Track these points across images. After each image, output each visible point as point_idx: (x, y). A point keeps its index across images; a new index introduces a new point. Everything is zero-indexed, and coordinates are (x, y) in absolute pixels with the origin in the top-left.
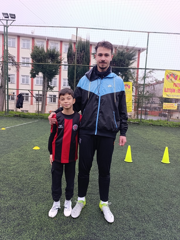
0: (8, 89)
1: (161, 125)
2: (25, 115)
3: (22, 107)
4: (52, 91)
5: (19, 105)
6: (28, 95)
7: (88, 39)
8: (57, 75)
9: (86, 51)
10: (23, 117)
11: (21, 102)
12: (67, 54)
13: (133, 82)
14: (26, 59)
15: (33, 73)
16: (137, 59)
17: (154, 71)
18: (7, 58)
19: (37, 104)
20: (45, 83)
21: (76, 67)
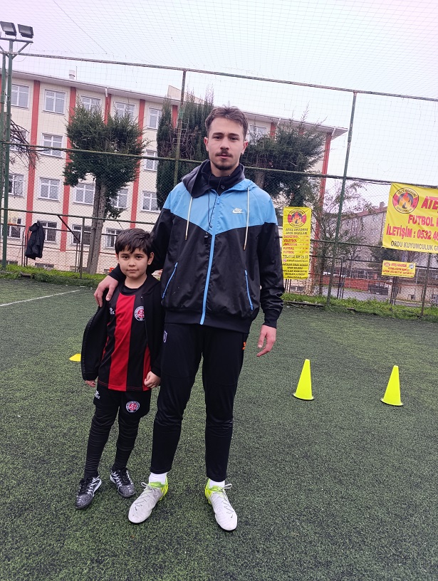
0: (6, 210)
2: (47, 276)
3: (40, 256)
4: (118, 221)
5: (34, 249)
6: (55, 227)
7: (209, 100)
8: (131, 181)
10: (42, 281)
11: (38, 243)
12: (156, 133)
13: (312, 207)
14: (52, 138)
15: (71, 173)
16: (323, 154)
17: (363, 185)
18: (8, 133)
19: (77, 251)
20: (101, 199)
21: (179, 165)
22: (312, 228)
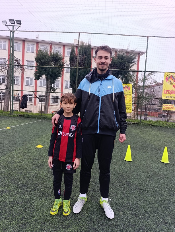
0: (13, 91)
1: (161, 125)
2: (29, 115)
3: (26, 108)
4: (55, 93)
5: (24, 105)
6: (32, 96)
7: (90, 44)
8: (60, 77)
9: (87, 55)
10: (27, 117)
11: (25, 103)
12: (69, 57)
13: (132, 84)
14: (30, 62)
15: (37, 75)
16: (136, 62)
17: (153, 74)
18: (13, 61)
19: (40, 105)
20: (49, 84)
21: (78, 70)
22: (133, 92)
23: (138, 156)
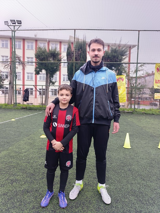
0: (16, 85)
1: (154, 113)
2: (31, 108)
3: (28, 100)
4: (54, 86)
5: (26, 98)
6: (33, 90)
7: (84, 39)
8: (58, 71)
9: (83, 50)
10: (29, 109)
11: (27, 96)
13: (126, 75)
14: (30, 58)
15: (37, 70)
16: (128, 55)
17: (144, 65)
18: (15, 58)
19: (41, 98)
20: (48, 78)
21: (75, 64)
22: (126, 83)
23: (136, 143)
